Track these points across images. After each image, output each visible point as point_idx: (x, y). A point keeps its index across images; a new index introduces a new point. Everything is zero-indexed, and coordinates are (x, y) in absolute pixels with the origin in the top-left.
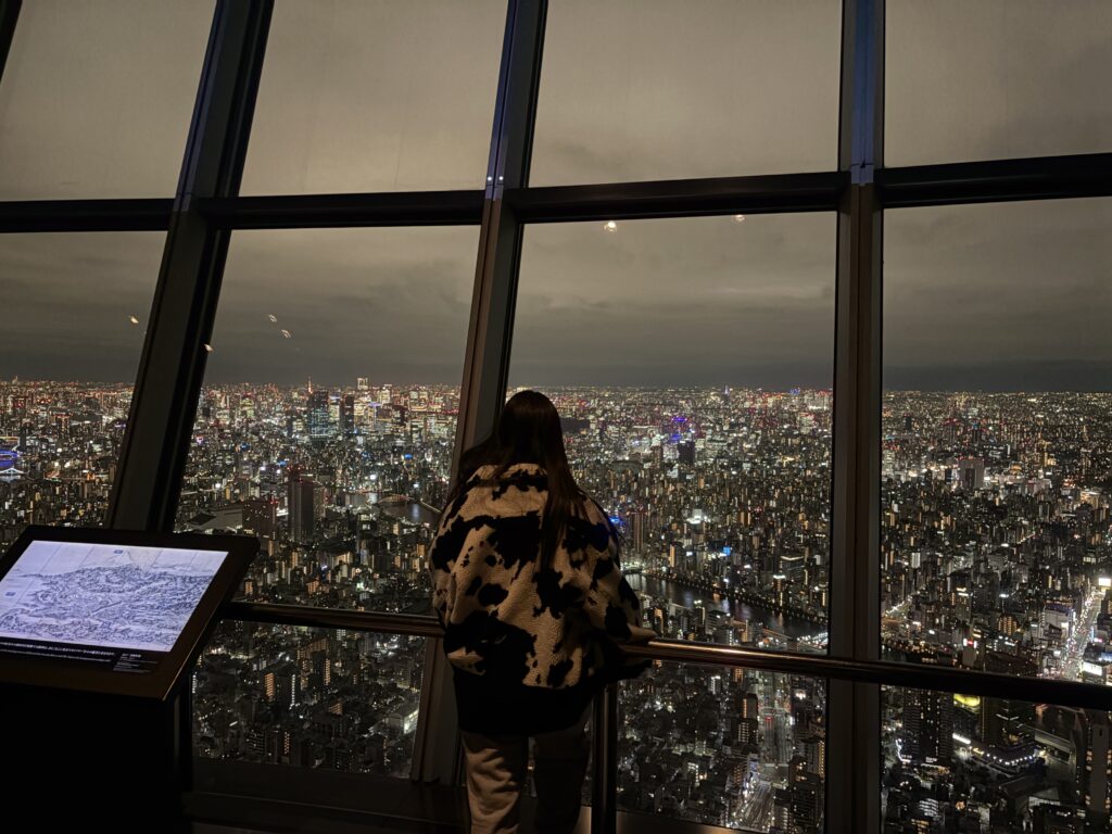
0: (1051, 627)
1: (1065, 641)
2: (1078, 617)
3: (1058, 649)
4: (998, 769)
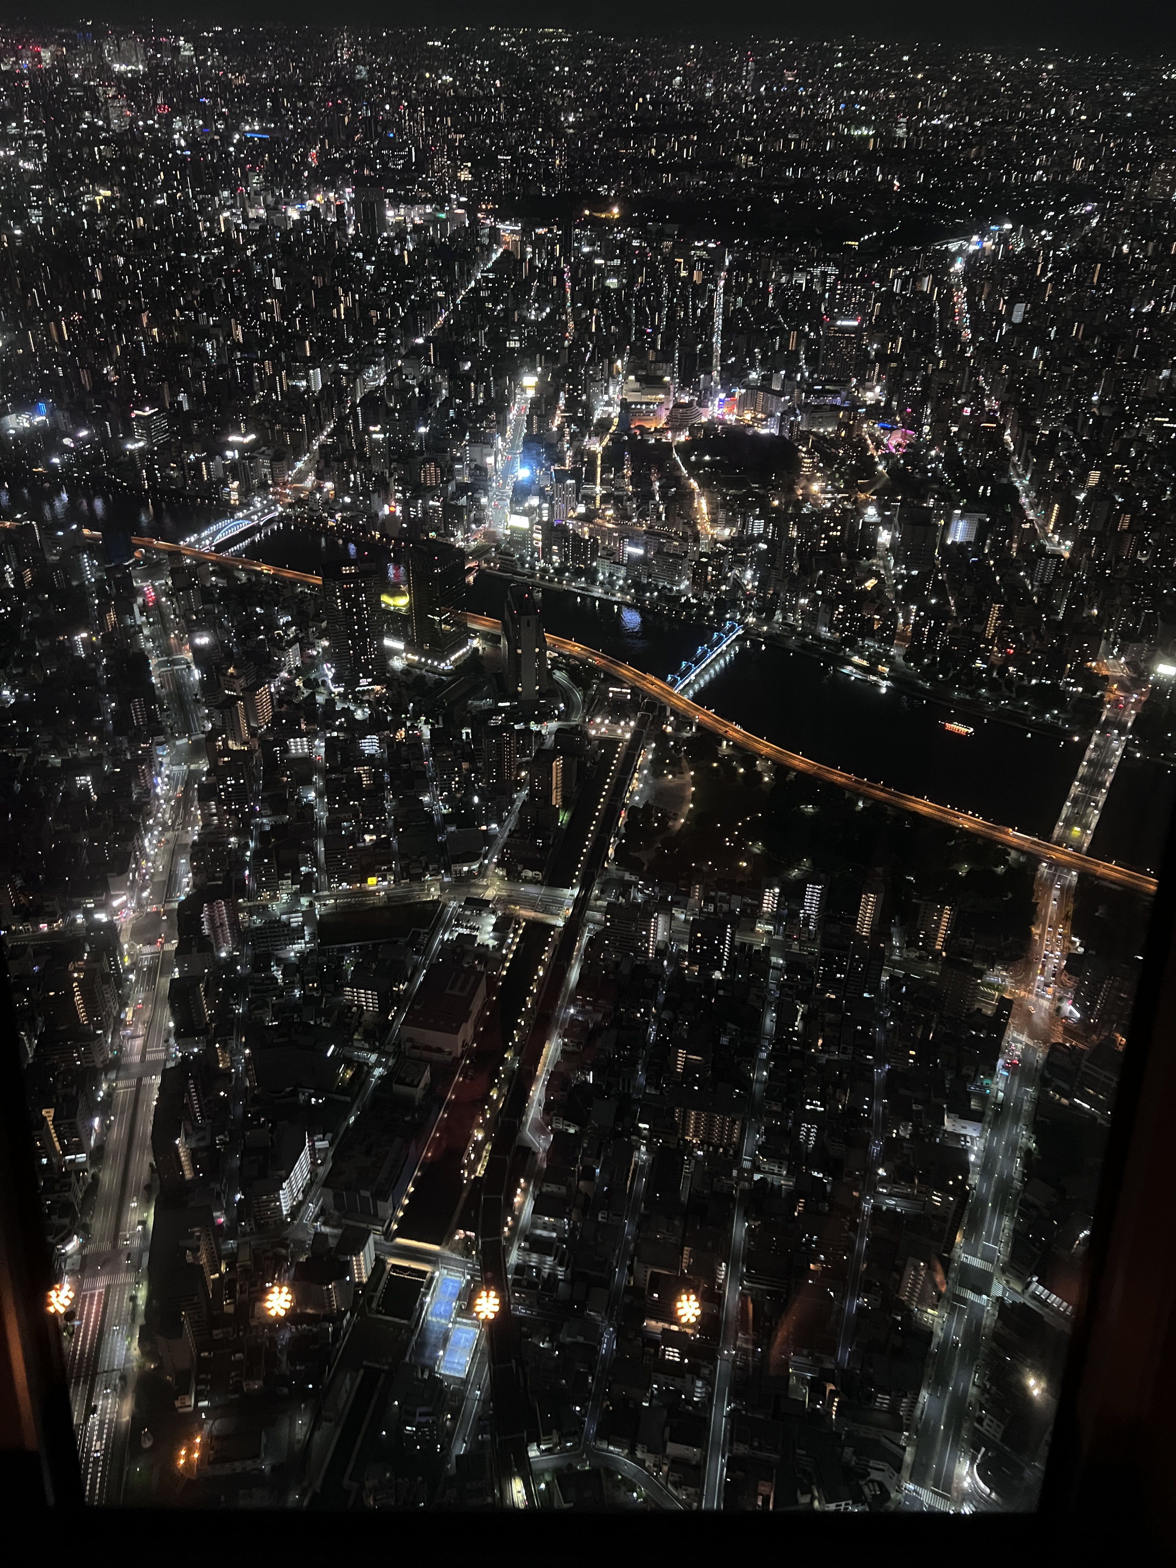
0: (477, 467)
1: (491, 482)
2: (504, 441)
3: (485, 494)
4: (434, 673)
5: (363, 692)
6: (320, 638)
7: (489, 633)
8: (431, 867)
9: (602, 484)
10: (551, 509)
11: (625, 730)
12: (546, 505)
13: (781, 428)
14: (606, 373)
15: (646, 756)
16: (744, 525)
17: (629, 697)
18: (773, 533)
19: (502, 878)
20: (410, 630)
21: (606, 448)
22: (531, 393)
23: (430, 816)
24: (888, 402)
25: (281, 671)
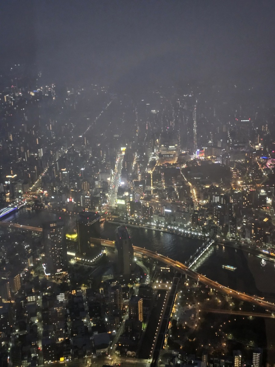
0: (104, 182)
2: (114, 171)
3: (107, 192)
4: (88, 265)
5: (59, 275)
6: (41, 253)
7: (110, 247)
8: (87, 352)
9: (153, 186)
10: (134, 197)
11: (168, 286)
12: (131, 195)
13: (223, 161)
14: (152, 144)
15: (178, 296)
16: (211, 199)
17: (169, 271)
18: (223, 201)
19: (118, 356)
20: (78, 248)
21: (154, 172)
22: (123, 153)
23: (86, 328)
24: (265, 149)
25: (25, 268)
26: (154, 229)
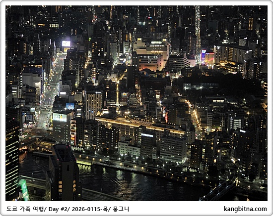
0: (28, 87)
1: (39, 98)
2: (48, 76)
3: (34, 106)
9: (119, 101)
10: (83, 112)
21: (122, 81)
22: (67, 50)
26: (121, 167)
